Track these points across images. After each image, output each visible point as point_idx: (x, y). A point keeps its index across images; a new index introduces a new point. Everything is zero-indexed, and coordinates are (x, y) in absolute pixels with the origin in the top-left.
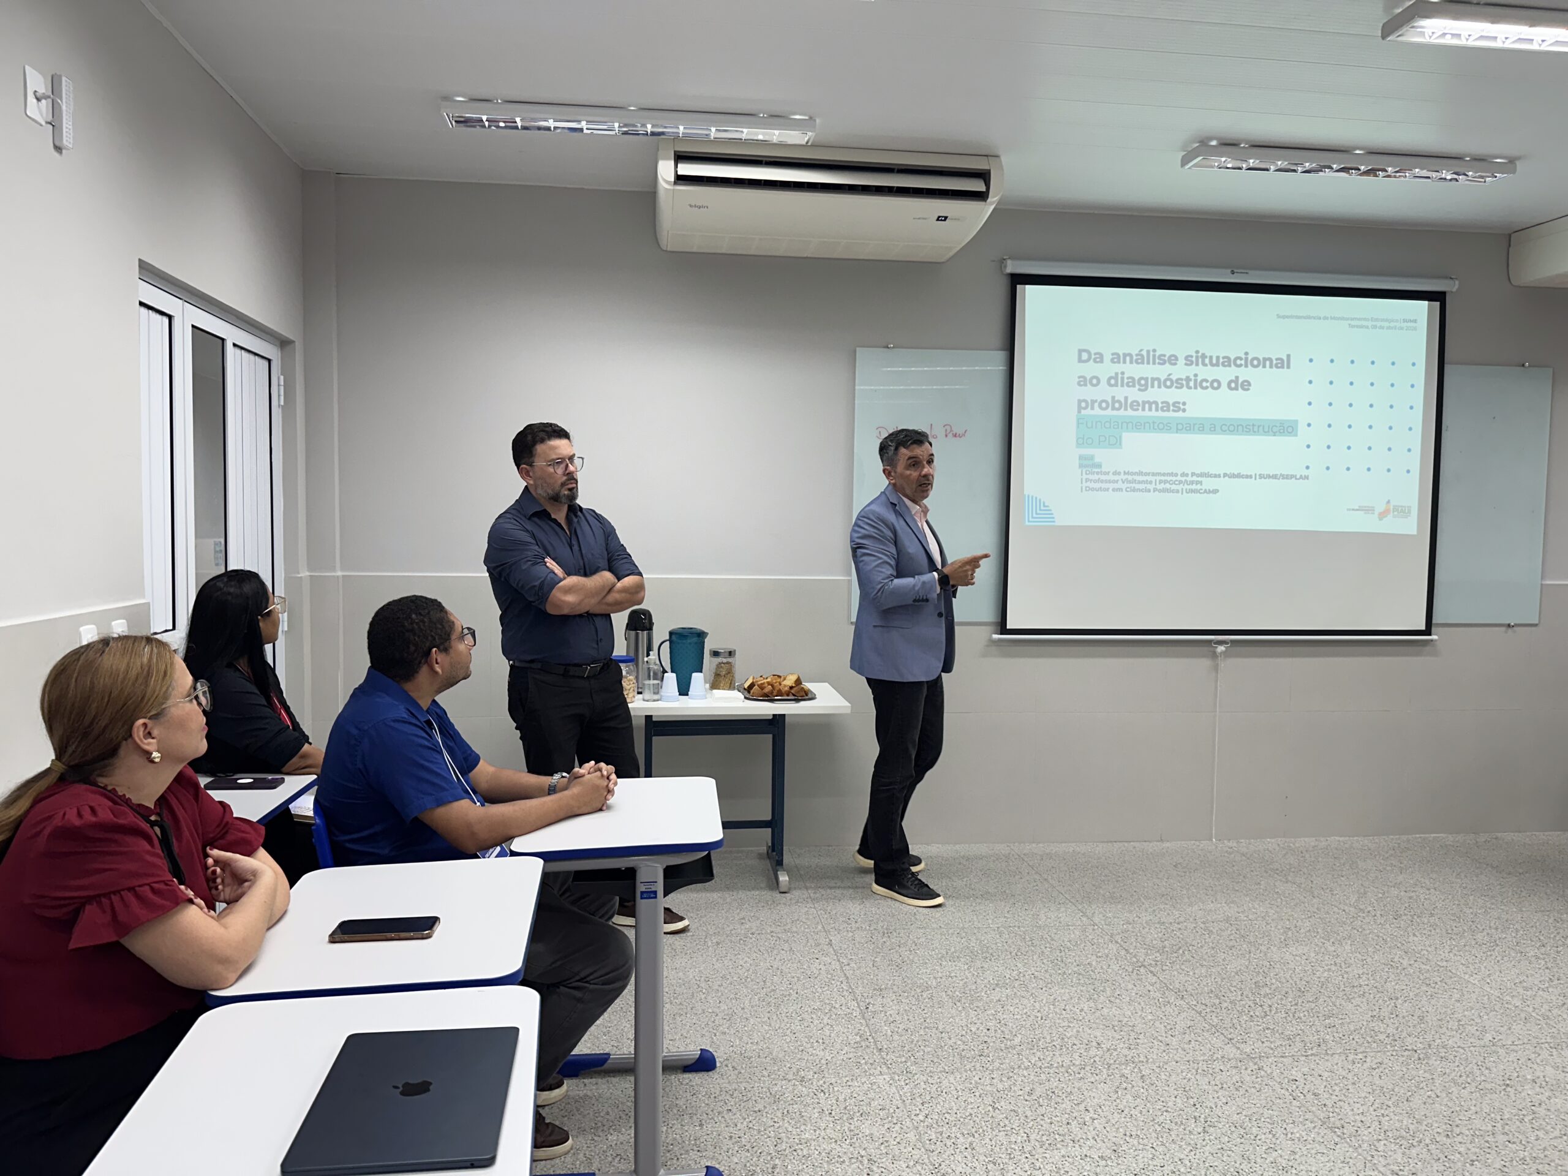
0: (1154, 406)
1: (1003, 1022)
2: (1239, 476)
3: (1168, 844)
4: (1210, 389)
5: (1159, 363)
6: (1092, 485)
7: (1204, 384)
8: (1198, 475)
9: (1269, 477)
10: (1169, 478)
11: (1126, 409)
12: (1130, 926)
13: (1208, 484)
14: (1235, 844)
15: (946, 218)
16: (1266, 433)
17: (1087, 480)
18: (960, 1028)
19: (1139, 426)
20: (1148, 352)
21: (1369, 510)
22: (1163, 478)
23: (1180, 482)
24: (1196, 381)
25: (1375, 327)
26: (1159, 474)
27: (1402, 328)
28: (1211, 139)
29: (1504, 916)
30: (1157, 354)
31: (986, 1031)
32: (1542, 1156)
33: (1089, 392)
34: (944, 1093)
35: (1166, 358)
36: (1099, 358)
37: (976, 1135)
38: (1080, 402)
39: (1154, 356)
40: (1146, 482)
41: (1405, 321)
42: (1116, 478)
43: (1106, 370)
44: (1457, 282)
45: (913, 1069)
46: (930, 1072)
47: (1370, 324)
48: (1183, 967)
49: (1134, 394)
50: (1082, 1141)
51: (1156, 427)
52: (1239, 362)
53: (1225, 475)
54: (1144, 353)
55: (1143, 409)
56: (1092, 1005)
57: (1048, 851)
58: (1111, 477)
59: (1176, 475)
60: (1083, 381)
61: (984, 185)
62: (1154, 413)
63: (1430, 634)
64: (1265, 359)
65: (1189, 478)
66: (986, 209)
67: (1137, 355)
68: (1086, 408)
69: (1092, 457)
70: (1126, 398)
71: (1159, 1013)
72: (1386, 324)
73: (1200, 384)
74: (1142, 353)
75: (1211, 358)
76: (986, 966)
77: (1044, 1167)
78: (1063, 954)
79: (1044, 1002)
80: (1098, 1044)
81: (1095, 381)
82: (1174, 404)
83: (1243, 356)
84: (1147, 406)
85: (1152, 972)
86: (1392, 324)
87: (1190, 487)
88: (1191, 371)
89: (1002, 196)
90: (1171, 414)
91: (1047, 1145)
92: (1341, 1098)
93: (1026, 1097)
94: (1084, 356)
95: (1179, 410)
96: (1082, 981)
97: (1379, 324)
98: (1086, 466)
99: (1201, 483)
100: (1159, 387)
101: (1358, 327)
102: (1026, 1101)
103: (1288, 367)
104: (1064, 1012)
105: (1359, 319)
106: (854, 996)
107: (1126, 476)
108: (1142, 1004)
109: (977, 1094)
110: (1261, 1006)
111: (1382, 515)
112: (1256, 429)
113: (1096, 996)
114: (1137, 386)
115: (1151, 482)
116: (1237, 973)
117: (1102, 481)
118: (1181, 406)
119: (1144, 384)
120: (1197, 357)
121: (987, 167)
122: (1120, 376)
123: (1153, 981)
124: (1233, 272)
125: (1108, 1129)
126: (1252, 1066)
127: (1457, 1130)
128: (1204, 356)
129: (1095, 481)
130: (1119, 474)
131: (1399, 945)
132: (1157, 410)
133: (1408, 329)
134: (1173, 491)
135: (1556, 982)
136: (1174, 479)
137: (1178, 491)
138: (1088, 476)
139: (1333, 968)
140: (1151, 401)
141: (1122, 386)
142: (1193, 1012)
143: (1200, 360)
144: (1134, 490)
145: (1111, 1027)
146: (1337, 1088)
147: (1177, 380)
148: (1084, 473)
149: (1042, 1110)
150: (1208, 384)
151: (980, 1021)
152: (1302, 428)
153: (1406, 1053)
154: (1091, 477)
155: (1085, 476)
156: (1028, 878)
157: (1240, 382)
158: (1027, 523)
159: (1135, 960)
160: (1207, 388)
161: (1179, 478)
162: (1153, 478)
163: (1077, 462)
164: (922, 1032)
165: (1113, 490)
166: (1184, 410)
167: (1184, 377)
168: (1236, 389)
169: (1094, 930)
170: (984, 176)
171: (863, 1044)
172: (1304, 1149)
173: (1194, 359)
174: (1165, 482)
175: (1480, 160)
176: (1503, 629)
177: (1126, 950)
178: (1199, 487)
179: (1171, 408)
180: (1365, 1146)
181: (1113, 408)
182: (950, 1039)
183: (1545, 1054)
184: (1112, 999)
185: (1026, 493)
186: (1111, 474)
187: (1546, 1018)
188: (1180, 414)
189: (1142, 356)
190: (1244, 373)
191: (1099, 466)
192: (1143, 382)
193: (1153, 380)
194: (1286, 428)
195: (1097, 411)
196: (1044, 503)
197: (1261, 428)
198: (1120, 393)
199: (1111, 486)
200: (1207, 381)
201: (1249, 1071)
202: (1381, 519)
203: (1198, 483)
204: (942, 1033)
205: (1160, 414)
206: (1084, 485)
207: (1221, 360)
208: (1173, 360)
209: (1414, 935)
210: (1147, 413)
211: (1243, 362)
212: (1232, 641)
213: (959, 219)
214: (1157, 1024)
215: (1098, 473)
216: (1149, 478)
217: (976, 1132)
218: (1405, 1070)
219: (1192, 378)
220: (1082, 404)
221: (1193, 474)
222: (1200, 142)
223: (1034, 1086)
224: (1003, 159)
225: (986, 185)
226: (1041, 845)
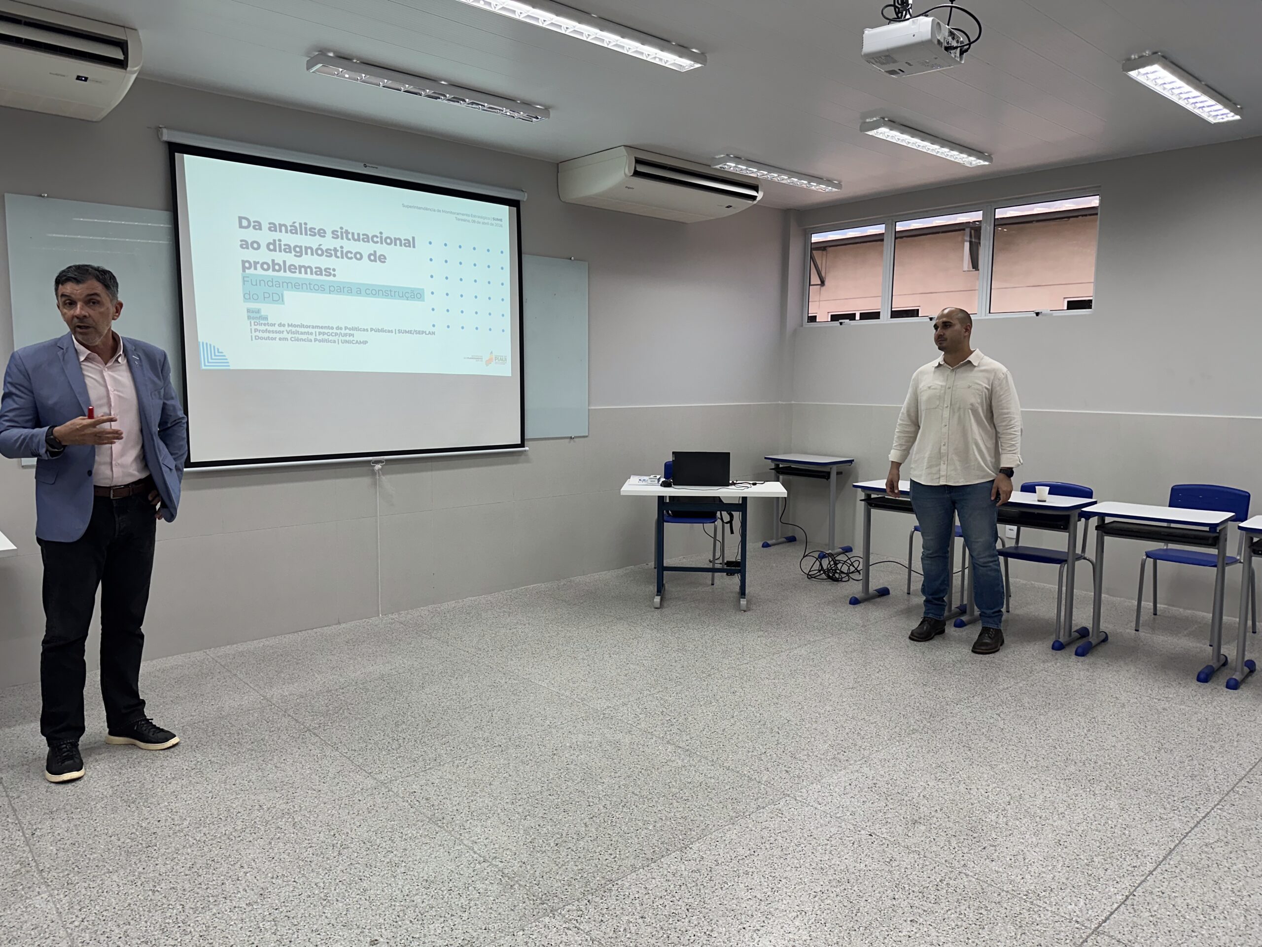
0: (309, 270)
1: (174, 810)
2: (382, 331)
3: (343, 625)
4: (354, 259)
5: (310, 235)
6: (261, 335)
7: (349, 255)
8: (350, 329)
9: (406, 332)
10: (326, 331)
11: (285, 271)
12: (302, 699)
13: (358, 336)
14: (397, 616)
15: (86, 79)
16: (401, 297)
17: (256, 330)
18: (131, 827)
19: (297, 286)
20: (300, 224)
21: (479, 358)
22: (321, 330)
23: (336, 334)
24: (342, 252)
25: (474, 221)
26: (317, 327)
27: (492, 225)
28: (330, 51)
29: (568, 634)
30: (308, 227)
31: (157, 823)
32: (568, 799)
33: (251, 255)
34: (105, 893)
35: (316, 231)
36: (258, 226)
37: (132, 922)
38: (243, 262)
39: (306, 228)
40: (308, 333)
41: (494, 219)
42: (282, 329)
43: (265, 237)
44: (526, 194)
45: (76, 879)
46: (94, 876)
47: (470, 218)
48: (341, 724)
49: (291, 259)
50: (233, 895)
51: (312, 288)
52: (375, 239)
53: (372, 330)
54: (297, 225)
55: (300, 272)
56: (260, 774)
57: (240, 650)
58: (277, 328)
59: (332, 328)
60: (245, 245)
61: (121, 53)
62: (309, 276)
63: (524, 447)
64: (396, 239)
65: (343, 331)
66: (130, 77)
67: (291, 226)
68: (249, 268)
69: (258, 311)
70: (284, 262)
71: (317, 767)
72: (481, 220)
73: (346, 255)
74: (295, 224)
75: (353, 234)
76: (166, 764)
77: (195, 930)
78: (240, 736)
79: (217, 782)
80: (260, 806)
81: (255, 245)
82: (326, 269)
83: (379, 235)
84: (303, 270)
85: (314, 734)
86: (486, 221)
87: (345, 338)
88: (337, 243)
89: (142, 67)
90: (324, 278)
91: (200, 909)
92: (445, 796)
93: (187, 872)
94: (243, 222)
95: (330, 274)
96: (254, 756)
97: (476, 219)
98: (253, 318)
99: (353, 335)
100: (312, 254)
101: (462, 220)
102: (187, 875)
103: (414, 247)
104: (233, 786)
105: (463, 215)
106: (21, 826)
107: (290, 328)
108: (303, 762)
109: (139, 884)
110: (397, 740)
111: (489, 362)
112: (393, 293)
113: (264, 765)
114: (293, 253)
115: (312, 334)
116: (383, 719)
117: (269, 332)
118: (331, 271)
119: (299, 251)
120: (342, 233)
121: (125, 39)
122: (277, 243)
123: (315, 741)
124: (366, 166)
125: (258, 878)
126: (384, 790)
127: (519, 797)
128: (347, 232)
129: (263, 331)
130: (284, 325)
131: (501, 669)
132: (312, 273)
133: (497, 225)
134: (330, 341)
135: (592, 673)
136: (331, 331)
137: (335, 342)
138: (256, 327)
139: (454, 697)
140: (307, 265)
141: (280, 251)
142: (344, 758)
143: (344, 235)
144: (298, 340)
145: (274, 788)
146: (443, 790)
147: (327, 250)
148: (253, 324)
149: (200, 879)
150: (353, 255)
151: (152, 815)
152: (427, 294)
153: (495, 749)
154: (258, 327)
155: (253, 327)
156: (219, 677)
157: (378, 255)
158: (203, 367)
159: (302, 727)
160: (351, 258)
161: (335, 331)
162: (313, 331)
163: (246, 314)
164: (90, 842)
165: (280, 339)
166: (334, 275)
167: (332, 248)
168: (375, 261)
169: (271, 709)
170: (122, 45)
171: (23, 870)
172: (413, 844)
173: (339, 234)
174: (324, 334)
175: (527, 104)
176: (568, 440)
177: (296, 720)
178: (351, 338)
179: (324, 273)
180: (457, 829)
181: (274, 270)
182: (119, 840)
183: (579, 726)
184: (278, 765)
185: (199, 340)
186: (276, 325)
187: (583, 699)
188: (331, 278)
189: (295, 227)
190: (381, 249)
191: (266, 318)
192: (298, 249)
193: (306, 248)
194: (415, 295)
195: (260, 271)
196: (218, 350)
197: (397, 293)
198: (279, 257)
199: (278, 336)
200: (351, 253)
201: (381, 795)
202: (487, 365)
203: (350, 335)
204: (111, 837)
205: (314, 277)
206: (254, 334)
207: (361, 237)
208: (322, 233)
209: (512, 660)
210: (303, 275)
211: (379, 240)
212: (387, 460)
213: (101, 82)
214: (313, 776)
215: (265, 325)
216: (310, 330)
217: (132, 919)
218: (491, 762)
219: (339, 248)
220: (246, 265)
221: (346, 328)
222: (319, 51)
223: (196, 860)
224: (141, 33)
225: (124, 54)
226: (235, 646)
